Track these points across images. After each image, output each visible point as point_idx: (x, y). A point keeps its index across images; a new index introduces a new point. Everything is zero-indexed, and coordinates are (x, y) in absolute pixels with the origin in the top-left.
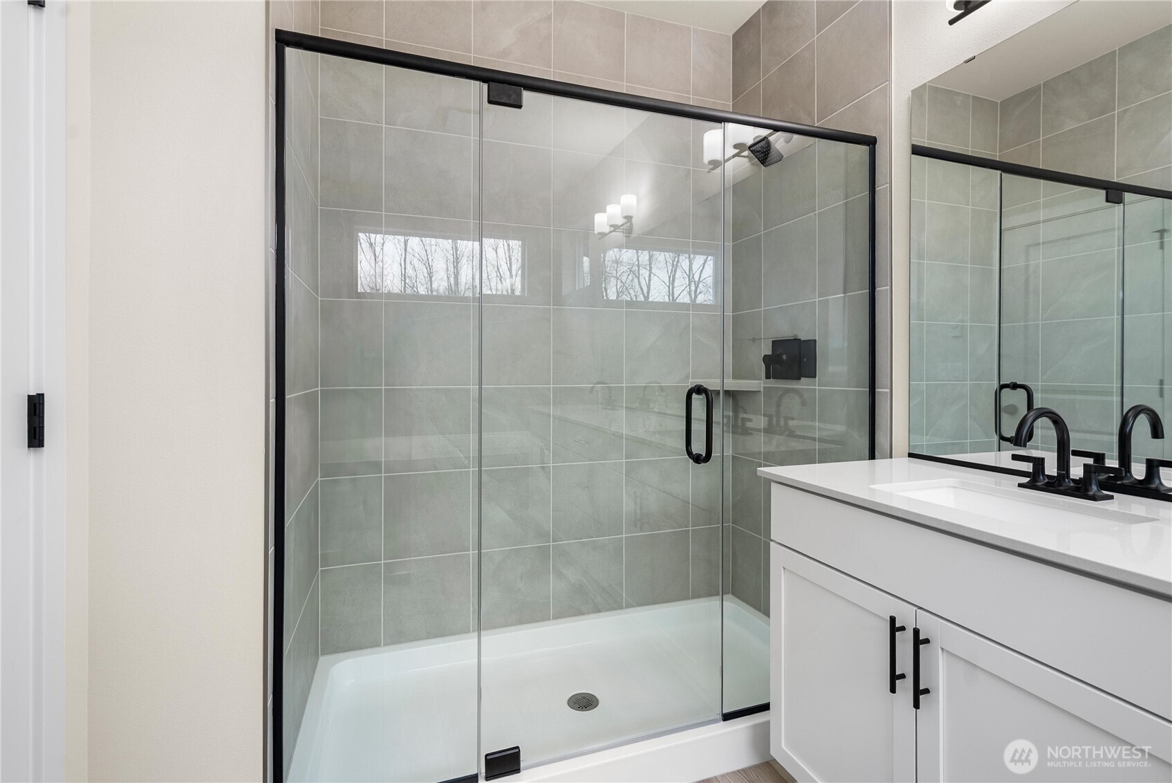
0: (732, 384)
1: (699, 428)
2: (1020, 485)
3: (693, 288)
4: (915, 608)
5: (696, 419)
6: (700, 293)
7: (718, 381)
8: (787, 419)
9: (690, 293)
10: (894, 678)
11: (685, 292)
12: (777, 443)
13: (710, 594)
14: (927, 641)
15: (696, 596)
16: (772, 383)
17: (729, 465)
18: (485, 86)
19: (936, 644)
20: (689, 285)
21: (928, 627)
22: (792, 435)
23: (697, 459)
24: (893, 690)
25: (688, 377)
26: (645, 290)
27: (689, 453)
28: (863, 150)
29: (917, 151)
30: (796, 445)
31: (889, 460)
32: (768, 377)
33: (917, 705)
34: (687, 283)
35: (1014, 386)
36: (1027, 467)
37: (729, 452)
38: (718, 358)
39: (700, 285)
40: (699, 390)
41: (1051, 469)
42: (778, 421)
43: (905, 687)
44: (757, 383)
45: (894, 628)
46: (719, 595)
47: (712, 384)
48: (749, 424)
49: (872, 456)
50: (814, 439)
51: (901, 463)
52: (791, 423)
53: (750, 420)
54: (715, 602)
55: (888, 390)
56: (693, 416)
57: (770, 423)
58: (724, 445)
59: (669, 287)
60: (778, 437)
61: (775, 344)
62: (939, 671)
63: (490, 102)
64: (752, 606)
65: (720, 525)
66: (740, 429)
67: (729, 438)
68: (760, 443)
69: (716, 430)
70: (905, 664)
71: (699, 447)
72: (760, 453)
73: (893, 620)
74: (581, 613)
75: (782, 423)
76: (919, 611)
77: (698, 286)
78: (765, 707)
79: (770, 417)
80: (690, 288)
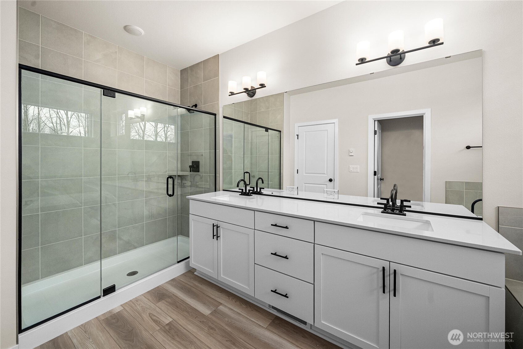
0: (180, 173)
1: (170, 186)
2: (240, 195)
3: (166, 129)
4: (217, 221)
5: (169, 184)
6: (169, 131)
7: (176, 172)
8: (196, 182)
9: (164, 131)
10: (214, 236)
11: (162, 131)
12: (193, 189)
13: (174, 236)
14: (219, 227)
15: (169, 237)
16: (192, 173)
17: (179, 197)
18: (102, 90)
19: (221, 227)
20: (164, 127)
21: (219, 224)
22: (197, 187)
23: (170, 196)
24: (213, 238)
25: (166, 171)
26: (143, 128)
27: (168, 194)
28: (213, 116)
29: (224, 117)
30: (198, 189)
31: (219, 192)
32: (190, 171)
33: (217, 240)
34: (163, 127)
35: (247, 172)
36: (241, 191)
37: (179, 193)
38: (176, 165)
39: (169, 128)
40: (170, 177)
41: (244, 191)
42: (194, 183)
43: (215, 237)
44: (187, 173)
45: (213, 226)
46: (176, 236)
47: (174, 173)
48: (185, 185)
49: (215, 191)
50: (203, 188)
51: (222, 192)
52: (197, 183)
53: (186, 184)
54: (175, 238)
55: (219, 175)
56: (169, 183)
57: (192, 184)
58: (178, 191)
59: (155, 128)
60: (193, 188)
61: (193, 162)
62: (221, 232)
63: (104, 95)
64: (186, 236)
65: (177, 215)
66: (182, 186)
67: (179, 189)
68: (189, 190)
69: (175, 187)
70: (215, 234)
71: (170, 192)
72: (189, 193)
73: (213, 224)
74: (129, 250)
75: (195, 184)
76: (218, 221)
77: (168, 129)
78: (189, 257)
79: (192, 182)
80: (164, 129)
